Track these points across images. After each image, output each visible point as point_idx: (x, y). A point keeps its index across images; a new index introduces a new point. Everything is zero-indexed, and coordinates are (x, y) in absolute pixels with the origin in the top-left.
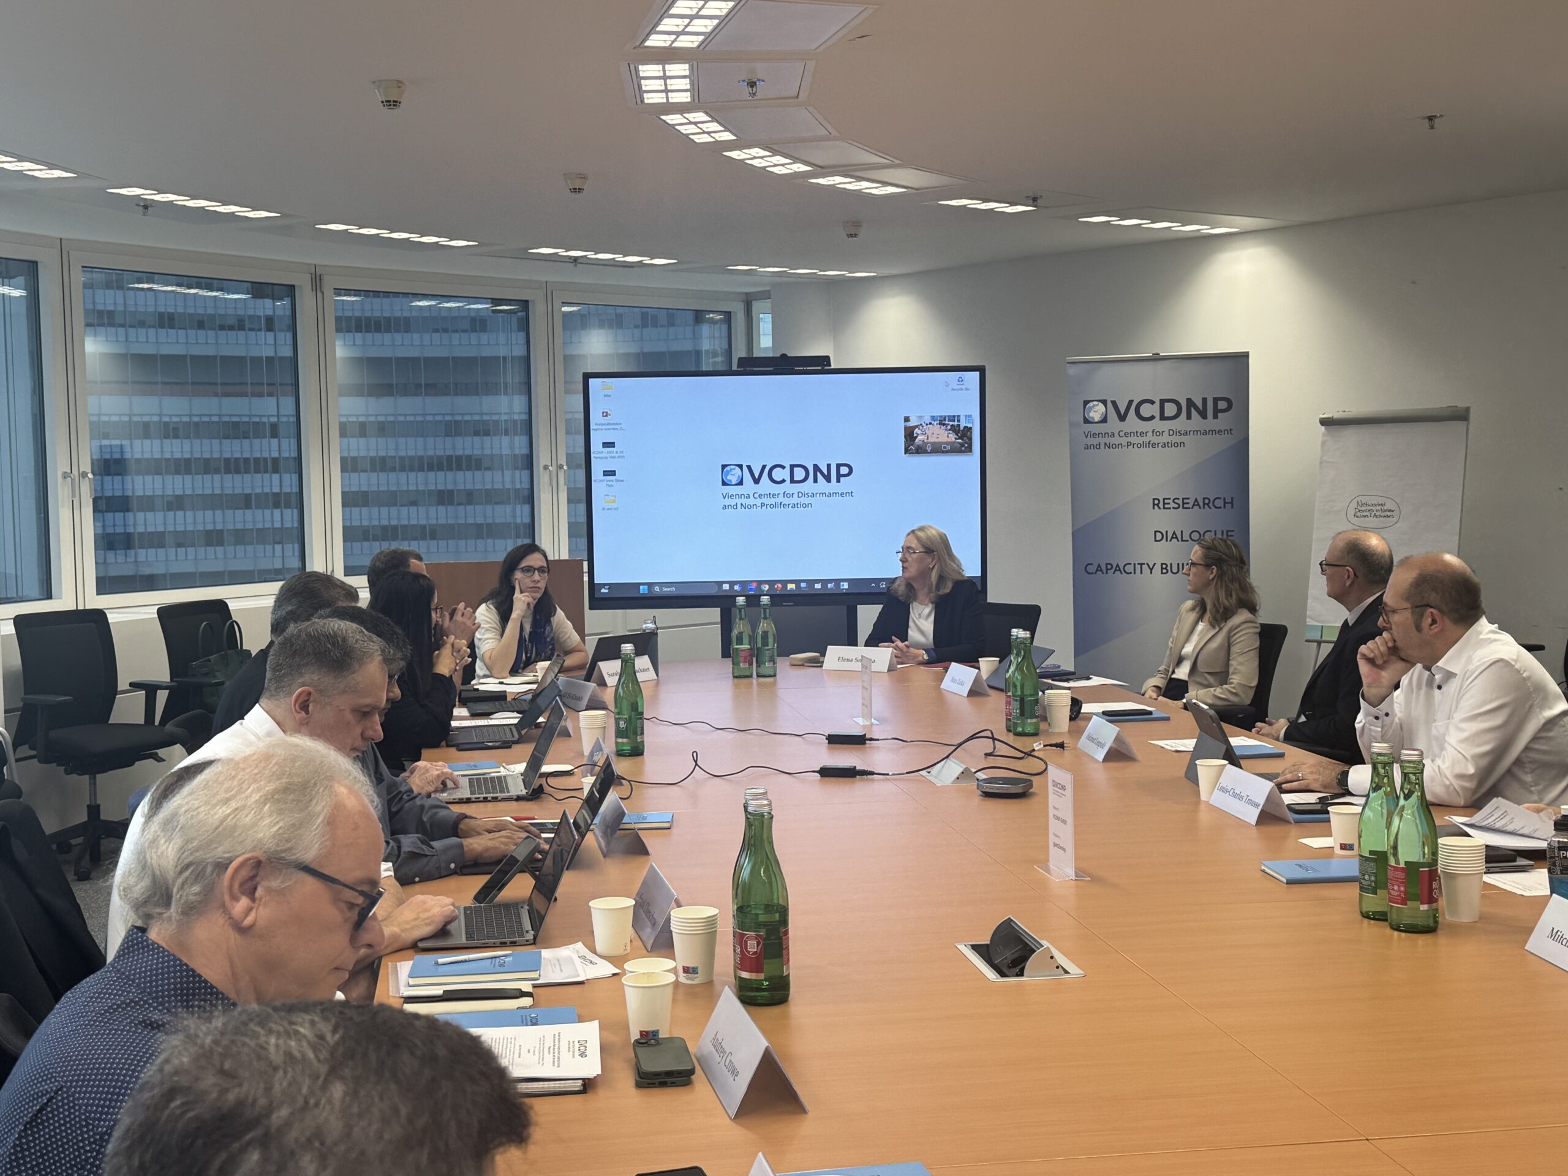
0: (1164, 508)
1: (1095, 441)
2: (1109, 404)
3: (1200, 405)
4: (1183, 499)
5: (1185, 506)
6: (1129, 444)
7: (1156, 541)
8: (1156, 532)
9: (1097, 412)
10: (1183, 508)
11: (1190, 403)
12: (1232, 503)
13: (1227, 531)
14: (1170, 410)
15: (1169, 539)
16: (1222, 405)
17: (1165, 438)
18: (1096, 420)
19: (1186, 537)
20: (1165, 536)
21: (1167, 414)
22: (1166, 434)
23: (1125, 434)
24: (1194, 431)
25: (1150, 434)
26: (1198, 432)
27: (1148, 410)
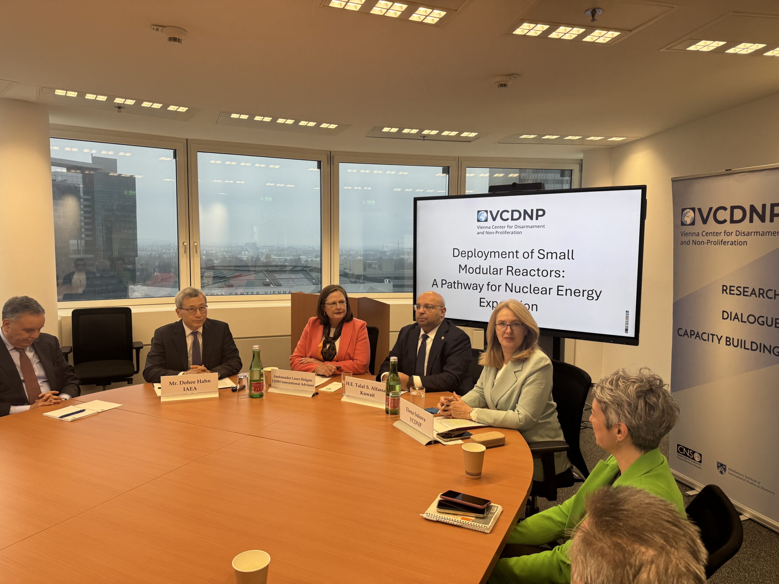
0: (730, 294)
1: (687, 239)
2: (697, 211)
3: (760, 211)
4: (744, 288)
5: (746, 293)
6: (709, 242)
7: (723, 319)
8: (723, 312)
9: (689, 216)
10: (744, 295)
11: (753, 208)
13: (776, 319)
14: (738, 214)
15: (732, 319)
16: (777, 210)
17: (733, 238)
18: (688, 222)
19: (745, 319)
20: (729, 316)
21: (735, 219)
22: (734, 234)
23: (706, 234)
24: (754, 232)
25: (723, 234)
26: (758, 233)
27: (722, 215)
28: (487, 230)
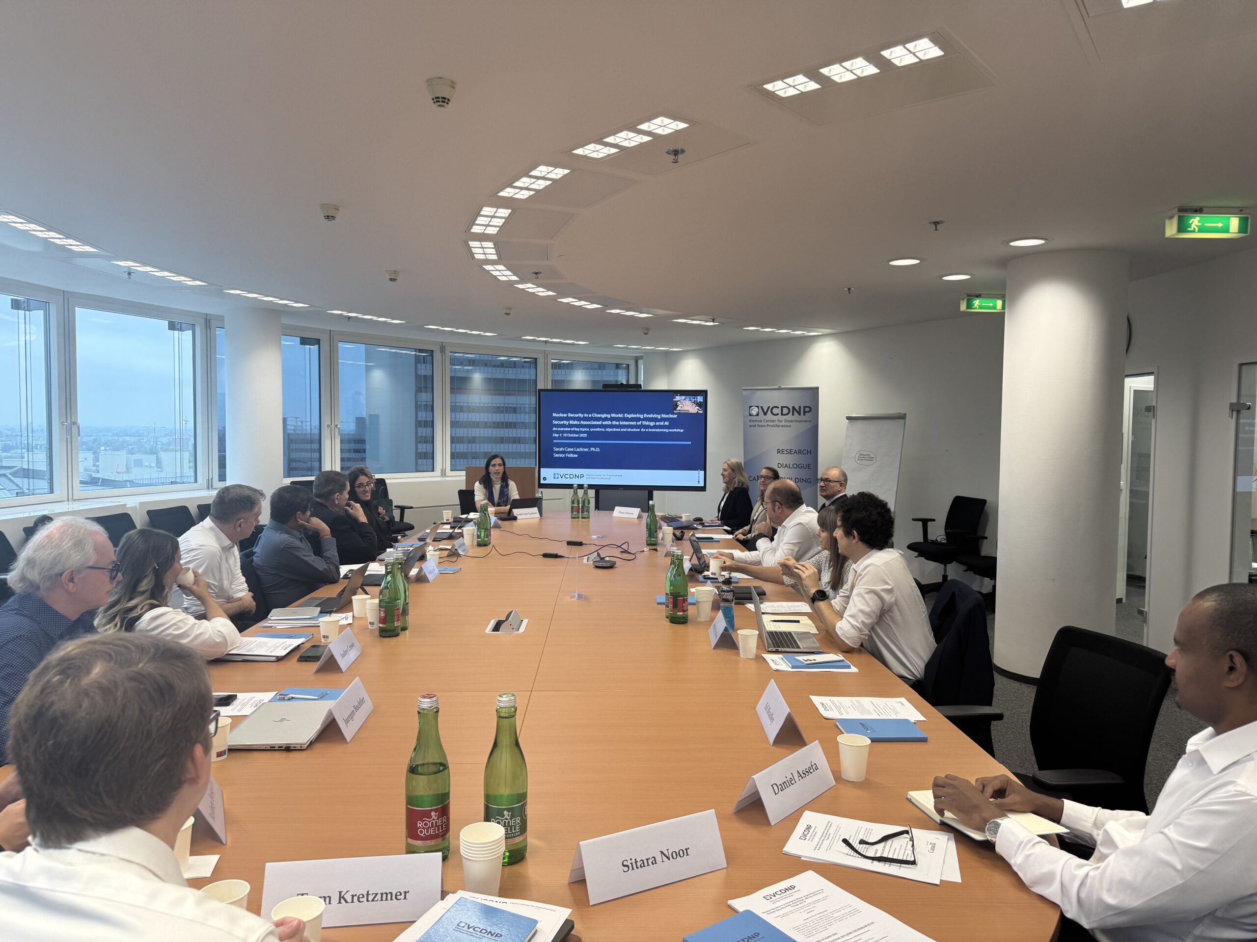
0: (782, 453)
1: (753, 424)
2: (760, 408)
3: (798, 409)
4: (790, 450)
9: (755, 411)
10: (790, 453)
11: (794, 408)
12: (810, 451)
13: (810, 464)
14: (785, 411)
16: (807, 409)
17: (783, 423)
18: (755, 414)
19: (791, 466)
21: (784, 413)
22: (783, 421)
23: (766, 421)
24: (795, 421)
25: (776, 421)
27: (775, 411)
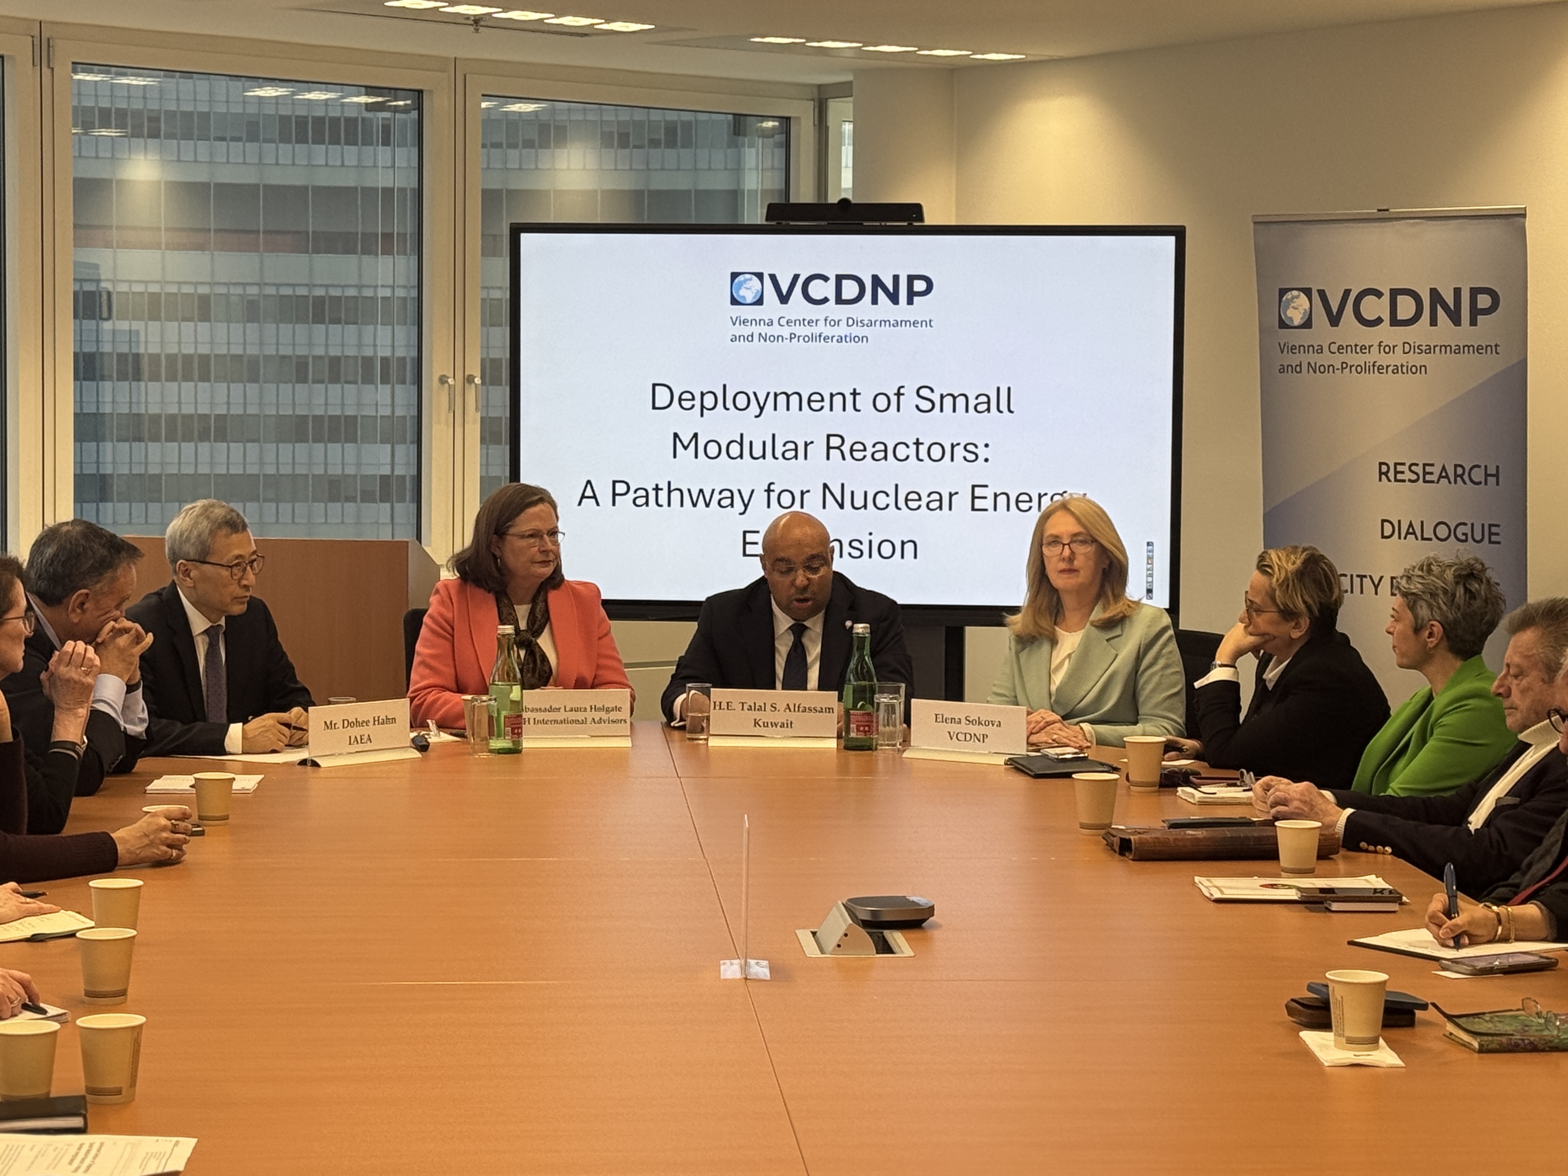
0: (1396, 480)
1: (1295, 359)
2: (1316, 296)
3: (1450, 301)
4: (1425, 465)
5: (1428, 477)
6: (1344, 366)
7: (1383, 537)
8: (1383, 521)
9: (1297, 307)
10: (1425, 481)
11: (1436, 296)
12: (1497, 476)
13: (1490, 526)
14: (1406, 307)
15: (1403, 535)
16: (1484, 301)
17: (1397, 358)
18: (1297, 322)
19: (1428, 533)
20: (1397, 528)
21: (1400, 317)
22: (1399, 350)
23: (1339, 349)
24: (1441, 347)
25: (1374, 349)
26: (1448, 348)
27: (1372, 308)
28: (764, 330)
